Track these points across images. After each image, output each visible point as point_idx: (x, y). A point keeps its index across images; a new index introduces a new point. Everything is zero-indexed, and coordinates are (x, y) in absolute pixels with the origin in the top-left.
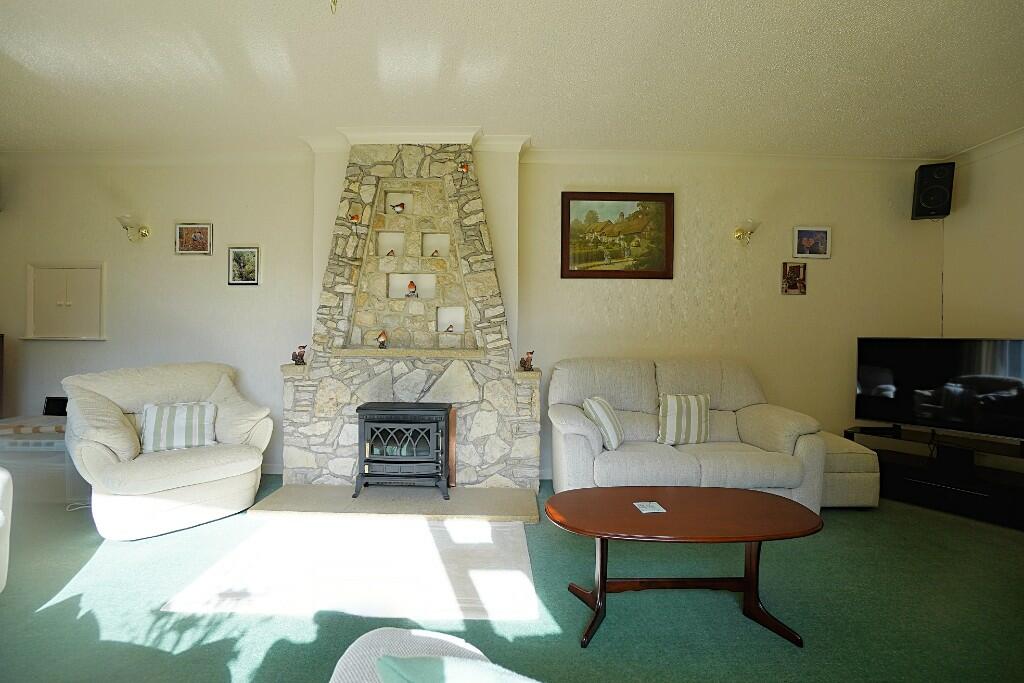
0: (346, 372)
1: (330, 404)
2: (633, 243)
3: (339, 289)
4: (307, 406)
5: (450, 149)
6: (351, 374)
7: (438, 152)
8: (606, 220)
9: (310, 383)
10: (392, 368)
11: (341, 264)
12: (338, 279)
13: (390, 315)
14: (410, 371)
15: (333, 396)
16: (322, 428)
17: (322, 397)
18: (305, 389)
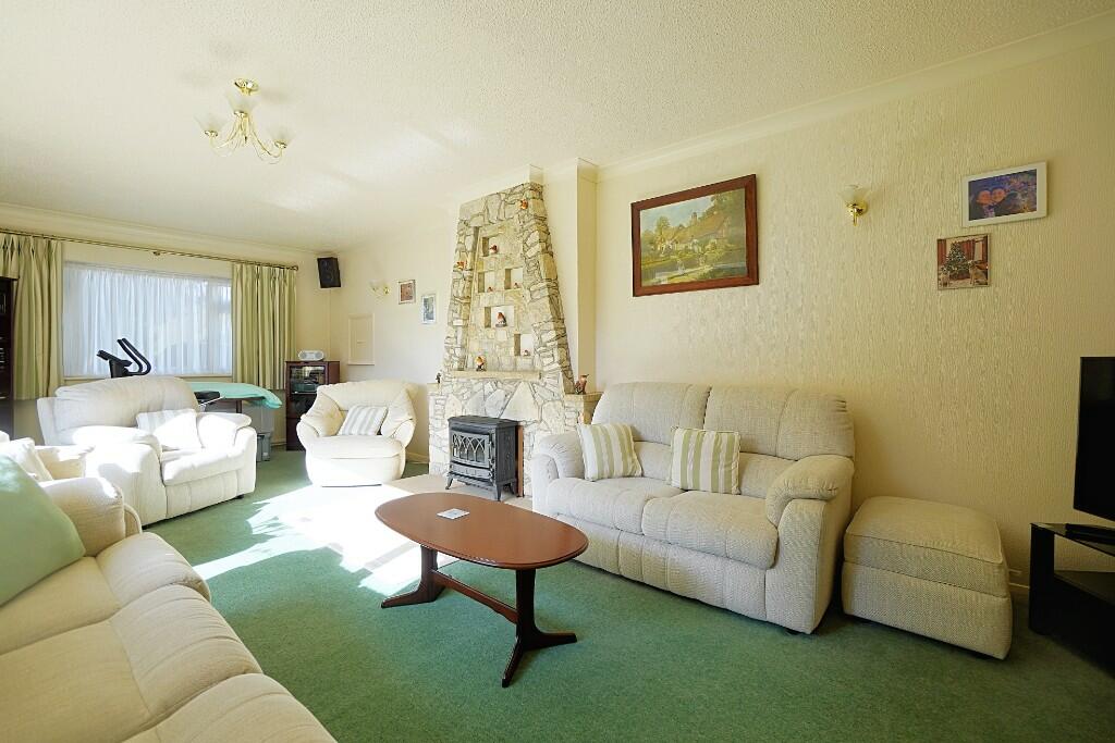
0: (460, 390)
2: (709, 246)
3: (455, 323)
5: (517, 190)
7: (508, 195)
8: (677, 225)
9: (442, 397)
10: (484, 387)
11: (456, 303)
12: (454, 315)
14: (494, 391)
15: (453, 408)
18: (440, 402)
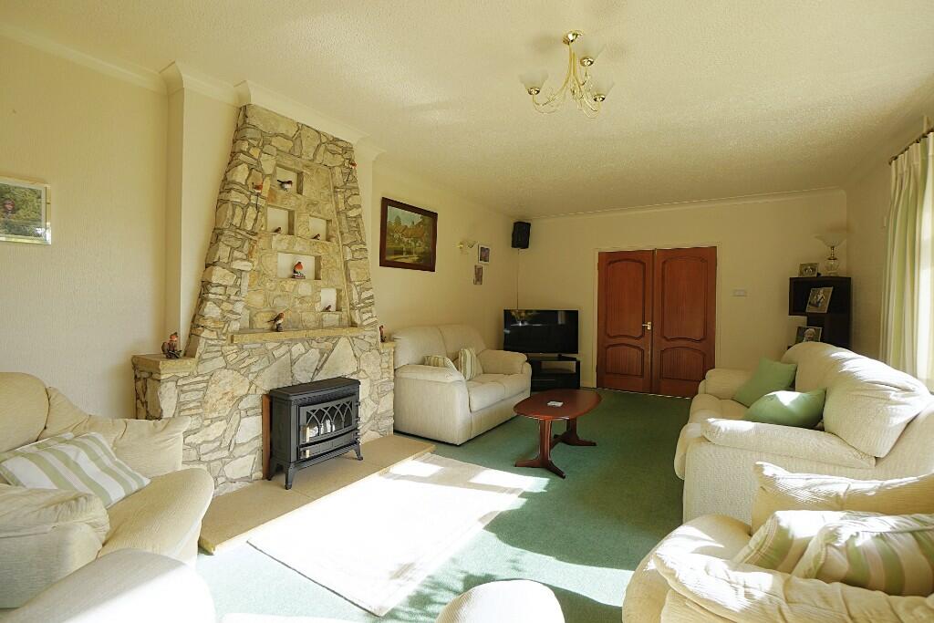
0: (243, 360)
1: (225, 400)
2: (417, 244)
3: (237, 265)
4: (197, 407)
5: (340, 143)
6: (248, 361)
7: (331, 142)
8: (405, 225)
9: (199, 379)
10: (290, 350)
11: (239, 236)
12: (236, 254)
13: (280, 296)
14: (307, 351)
15: (228, 389)
16: (216, 430)
17: (214, 393)
18: (192, 387)
